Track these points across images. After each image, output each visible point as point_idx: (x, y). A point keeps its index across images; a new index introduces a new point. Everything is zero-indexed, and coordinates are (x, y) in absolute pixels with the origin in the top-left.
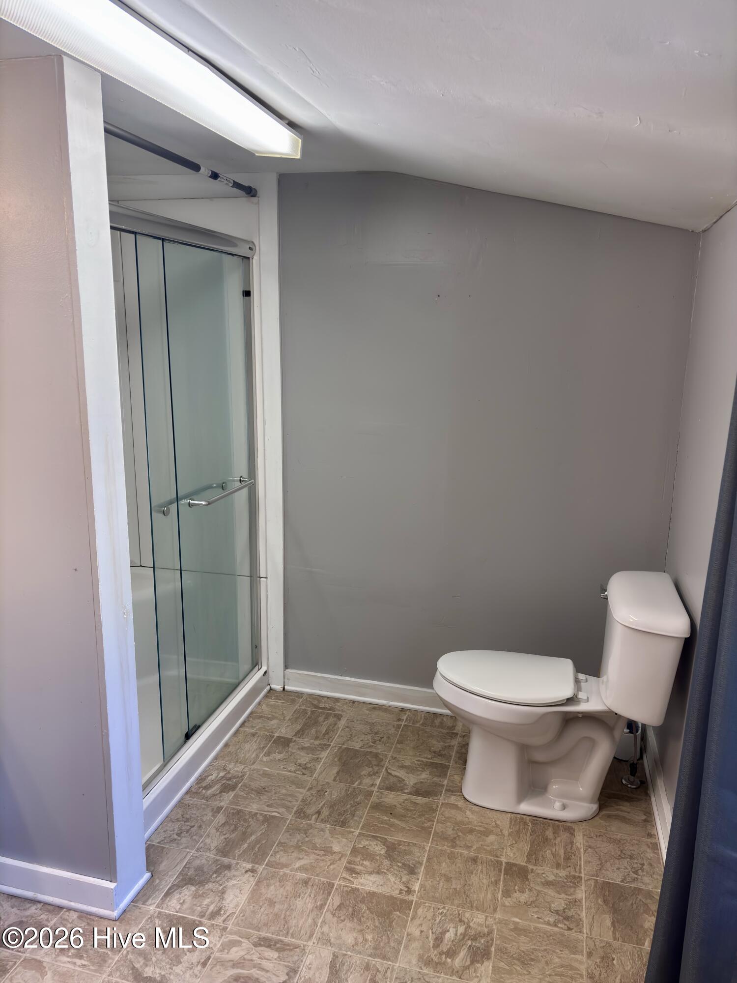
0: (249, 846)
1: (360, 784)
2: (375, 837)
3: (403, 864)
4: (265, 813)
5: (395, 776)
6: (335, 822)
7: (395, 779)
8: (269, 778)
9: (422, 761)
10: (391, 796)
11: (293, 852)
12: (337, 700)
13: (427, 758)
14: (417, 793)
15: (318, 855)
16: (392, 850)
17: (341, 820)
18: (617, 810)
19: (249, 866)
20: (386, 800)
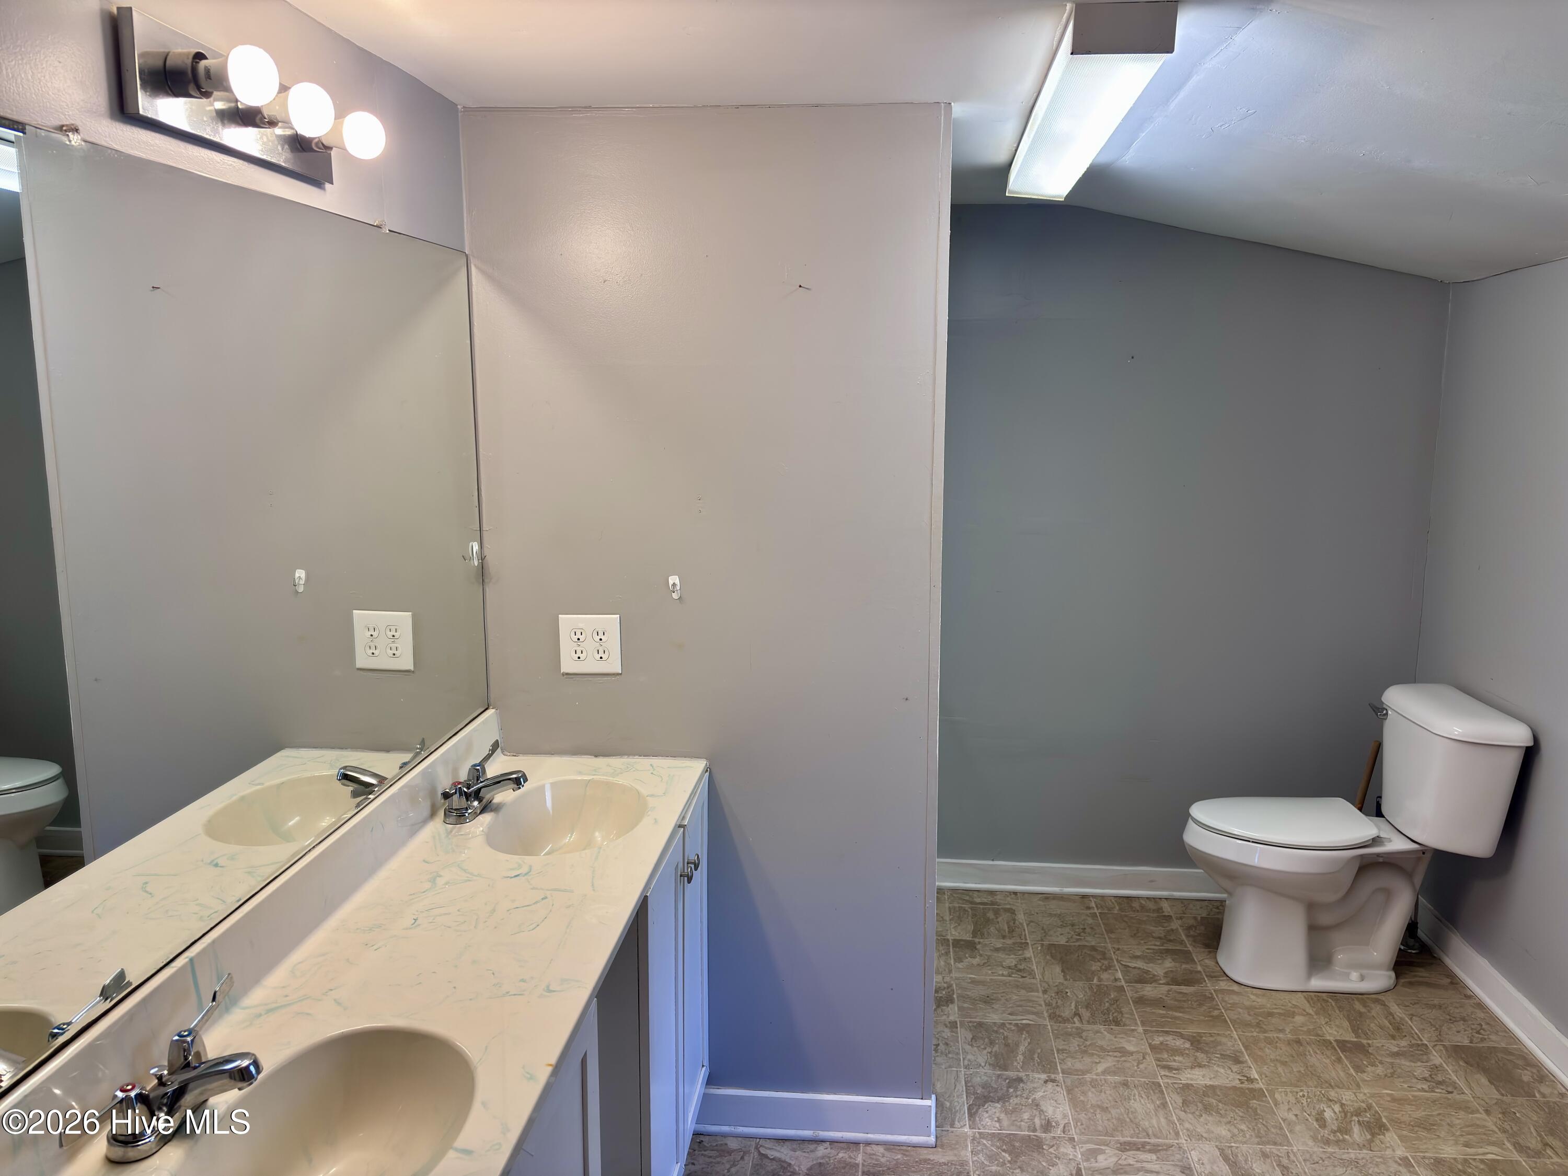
0: (1025, 1057)
1: (1100, 980)
2: (1167, 1033)
3: (1221, 1055)
4: (1015, 1022)
5: (1135, 968)
6: (1105, 1022)
7: (1136, 972)
8: (984, 985)
9: (1154, 949)
10: (1148, 989)
11: (1082, 1058)
12: (992, 893)
13: (1155, 945)
14: (1175, 982)
15: (1116, 1057)
16: (1196, 1042)
17: (1111, 1019)
18: (1416, 976)
19: (1044, 1076)
20: (1145, 993)
